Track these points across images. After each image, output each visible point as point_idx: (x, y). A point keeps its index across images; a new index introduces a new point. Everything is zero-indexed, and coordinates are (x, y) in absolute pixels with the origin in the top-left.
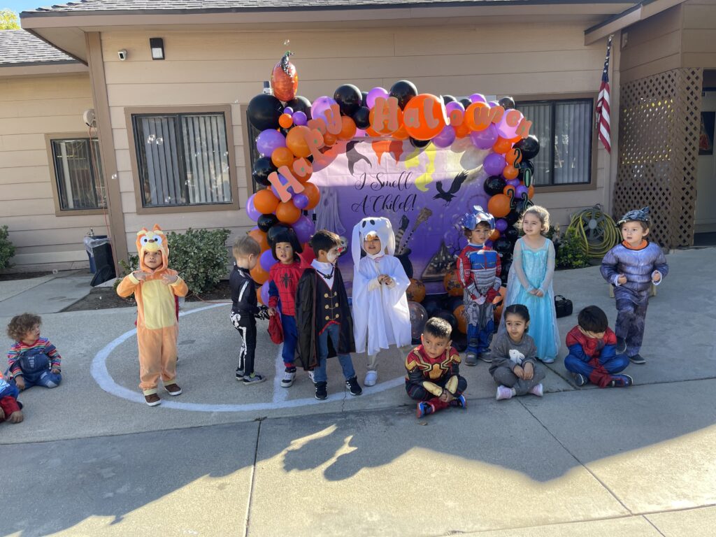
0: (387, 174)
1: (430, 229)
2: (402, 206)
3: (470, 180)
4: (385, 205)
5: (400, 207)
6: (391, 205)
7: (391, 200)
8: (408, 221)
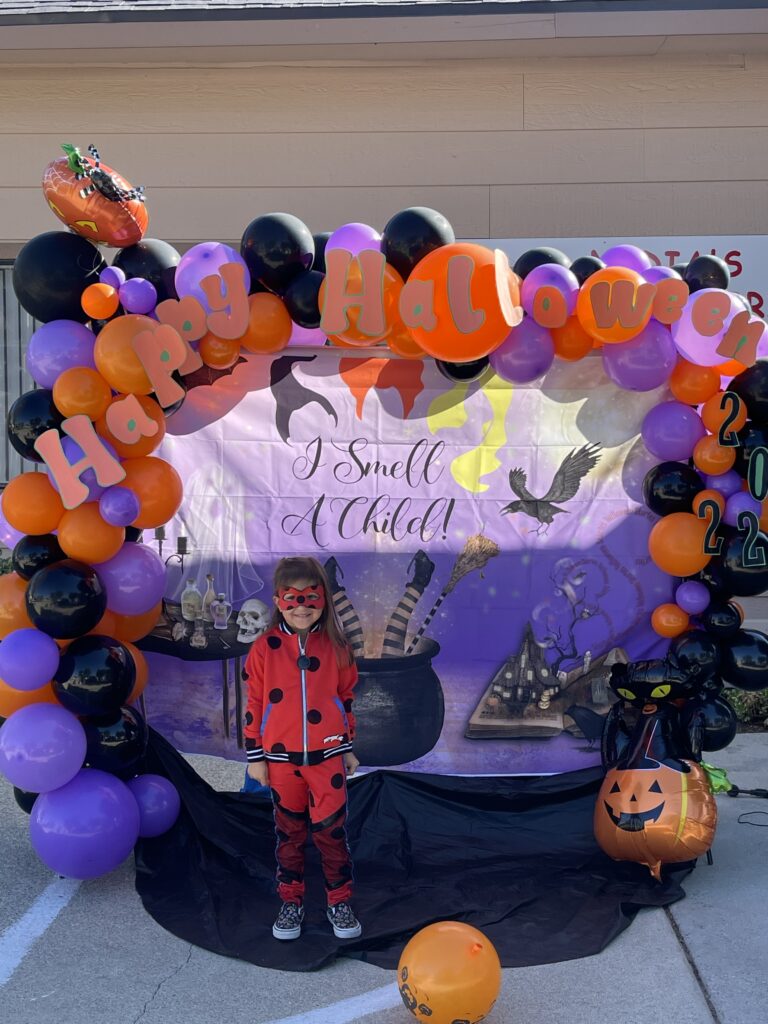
0: (377, 442)
1: (492, 591)
2: (417, 525)
3: (606, 471)
4: (370, 521)
5: (409, 530)
6: (386, 522)
7: (386, 511)
8: (432, 566)
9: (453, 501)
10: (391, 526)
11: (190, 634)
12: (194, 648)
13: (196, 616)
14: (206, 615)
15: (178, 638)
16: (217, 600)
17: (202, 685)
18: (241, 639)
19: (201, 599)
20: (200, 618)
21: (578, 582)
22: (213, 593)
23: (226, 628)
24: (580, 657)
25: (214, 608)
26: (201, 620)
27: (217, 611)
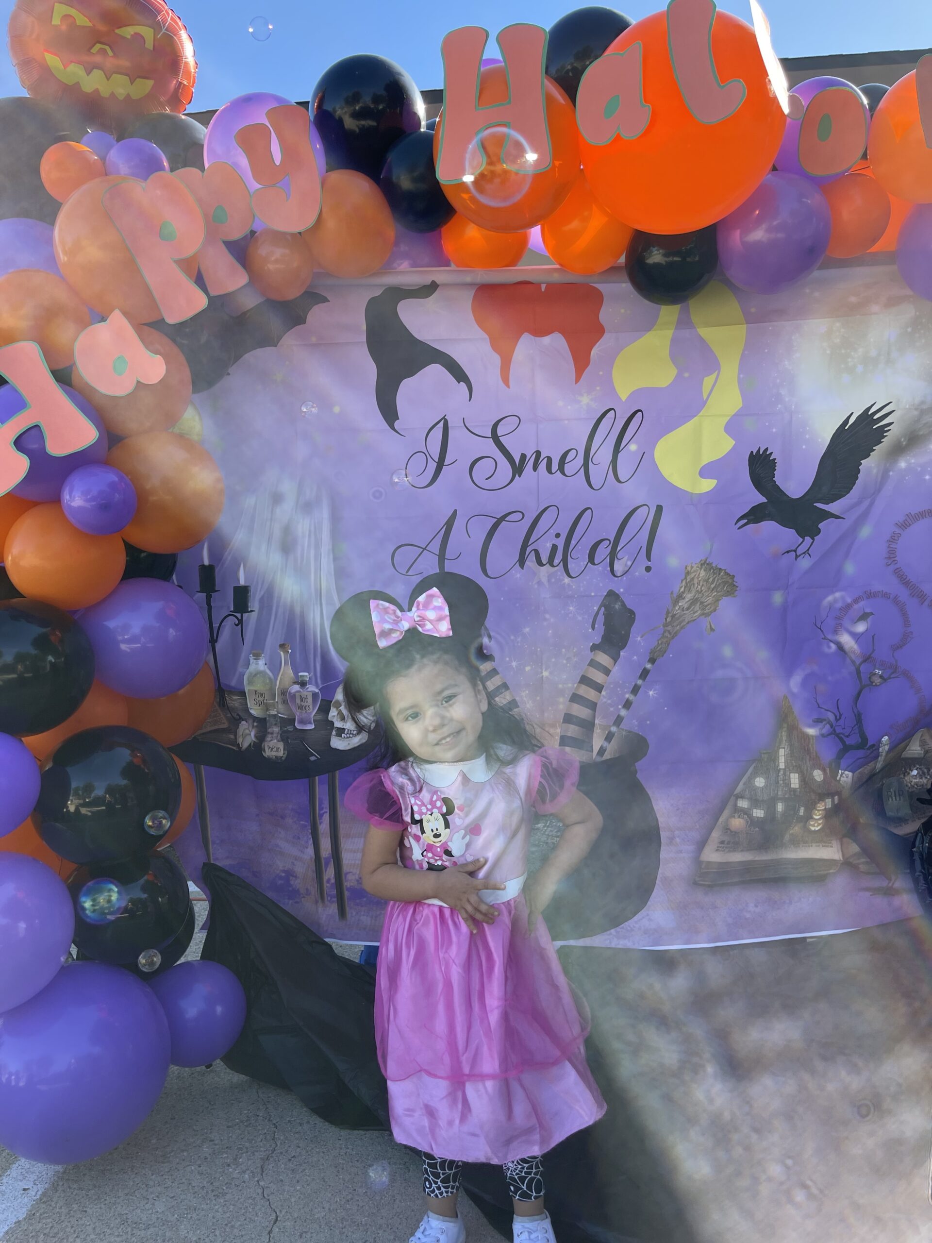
0: (535, 418)
1: (728, 652)
2: (603, 552)
3: (899, 450)
4: (528, 550)
5: (591, 559)
6: (554, 548)
7: (553, 532)
8: (630, 616)
9: (659, 509)
10: (563, 555)
11: (261, 737)
12: (269, 760)
13: (267, 710)
14: (281, 707)
15: (245, 745)
16: (295, 683)
17: (283, 817)
18: (337, 743)
19: (272, 683)
20: (274, 712)
21: (861, 628)
22: (290, 672)
23: (313, 727)
24: (873, 745)
25: (293, 697)
26: (275, 716)
27: (298, 701)
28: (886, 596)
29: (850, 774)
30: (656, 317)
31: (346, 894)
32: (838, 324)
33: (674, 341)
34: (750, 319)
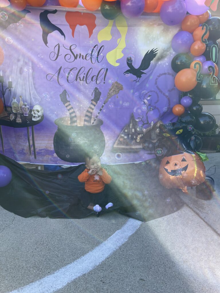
0: (80, 46)
1: (121, 102)
2: (94, 78)
3: (159, 59)
4: (78, 77)
5: (92, 80)
6: (84, 77)
7: (83, 73)
8: (100, 93)
9: (107, 69)
10: (86, 78)
11: (16, 118)
12: (17, 123)
13: (17, 111)
14: (20, 111)
15: (12, 120)
16: (24, 105)
17: (21, 136)
18: (34, 119)
19: (18, 105)
20: (19, 112)
21: (149, 98)
22: (22, 103)
23: (28, 115)
24: (150, 123)
25: (23, 108)
26: (19, 113)
27: (24, 109)
28: (154, 91)
29: (145, 129)
30: (108, 24)
31: (36, 153)
32: (147, 29)
33: (112, 30)
34: (129, 26)
